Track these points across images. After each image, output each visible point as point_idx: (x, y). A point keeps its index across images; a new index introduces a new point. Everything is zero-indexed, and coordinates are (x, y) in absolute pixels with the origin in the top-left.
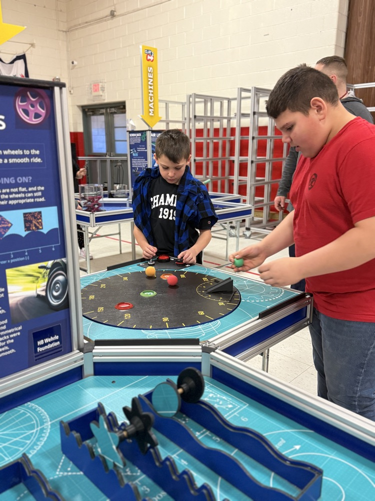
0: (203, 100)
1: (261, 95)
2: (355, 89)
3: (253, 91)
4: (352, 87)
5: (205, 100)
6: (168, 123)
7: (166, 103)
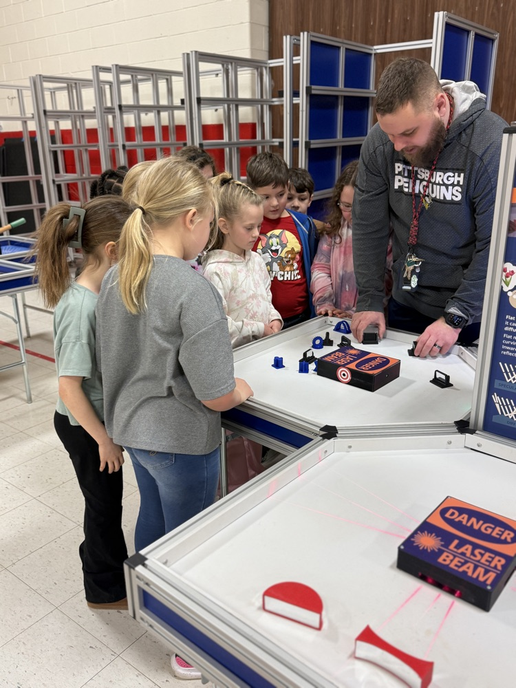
0: (65, 85)
1: (139, 77)
2: (270, 68)
3: (114, 70)
4: (266, 65)
5: (68, 85)
6: (26, 122)
7: (18, 90)
